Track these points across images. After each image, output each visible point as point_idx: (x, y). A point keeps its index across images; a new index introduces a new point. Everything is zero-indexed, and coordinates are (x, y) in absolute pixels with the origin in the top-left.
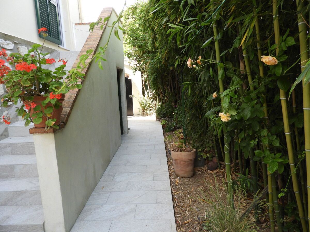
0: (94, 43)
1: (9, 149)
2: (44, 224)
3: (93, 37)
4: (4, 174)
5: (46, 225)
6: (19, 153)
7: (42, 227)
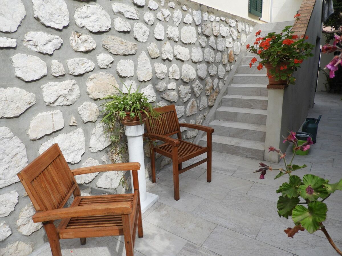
0: (306, 15)
1: (230, 103)
2: (264, 150)
3: (305, 9)
4: (230, 118)
5: (265, 151)
6: (237, 106)
7: (263, 152)
